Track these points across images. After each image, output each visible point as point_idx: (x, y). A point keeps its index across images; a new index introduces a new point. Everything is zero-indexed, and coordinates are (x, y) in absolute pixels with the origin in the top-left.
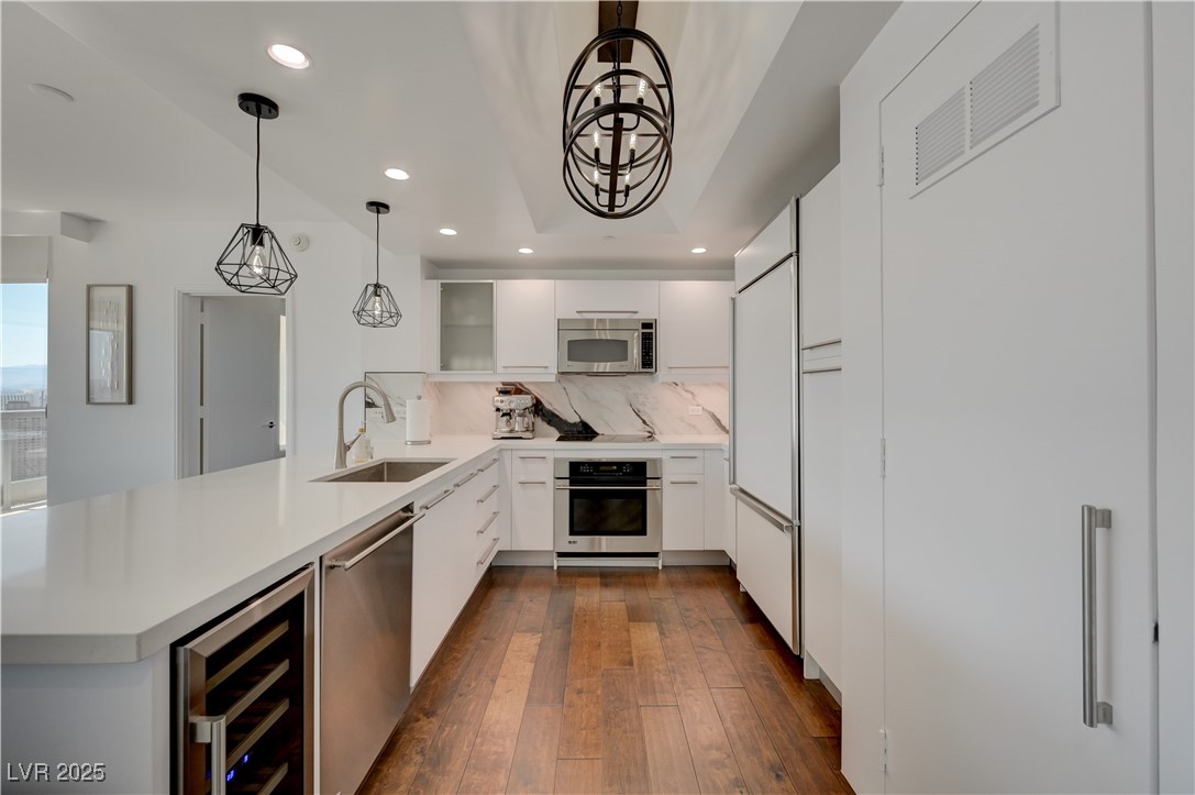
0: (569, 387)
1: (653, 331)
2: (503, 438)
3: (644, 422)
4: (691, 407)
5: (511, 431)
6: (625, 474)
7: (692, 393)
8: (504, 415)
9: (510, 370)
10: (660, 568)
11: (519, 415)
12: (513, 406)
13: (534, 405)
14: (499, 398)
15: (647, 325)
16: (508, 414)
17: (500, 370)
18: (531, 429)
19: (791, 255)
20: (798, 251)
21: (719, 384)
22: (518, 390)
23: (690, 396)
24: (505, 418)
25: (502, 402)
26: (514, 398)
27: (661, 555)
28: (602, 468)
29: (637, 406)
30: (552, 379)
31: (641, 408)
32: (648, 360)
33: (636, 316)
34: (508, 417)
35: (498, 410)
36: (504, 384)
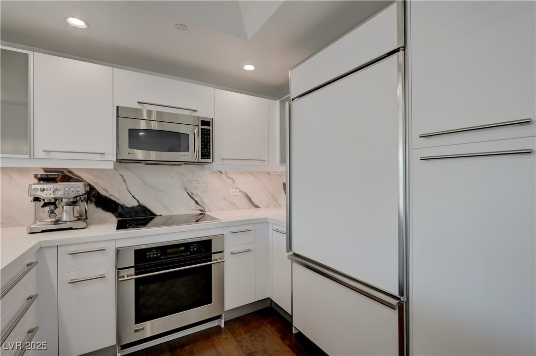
0: (127, 175)
1: (210, 128)
2: (44, 231)
3: (197, 203)
4: (232, 190)
5: (57, 222)
6: (192, 253)
7: (232, 179)
8: (45, 205)
9: (53, 155)
10: (223, 326)
11: (68, 204)
12: (59, 194)
13: (87, 192)
14: (39, 186)
15: (205, 123)
16: (53, 204)
17: (39, 154)
18: (83, 218)
19: (396, 51)
20: (404, 48)
21: (250, 173)
22: (66, 177)
23: (230, 181)
24: (47, 209)
25: (43, 190)
26: (61, 186)
27: (223, 316)
28: (169, 251)
29: (191, 190)
30: (111, 166)
31: (194, 192)
32: (206, 152)
33: (195, 114)
34: (52, 207)
35: (37, 199)
36: (46, 170)
